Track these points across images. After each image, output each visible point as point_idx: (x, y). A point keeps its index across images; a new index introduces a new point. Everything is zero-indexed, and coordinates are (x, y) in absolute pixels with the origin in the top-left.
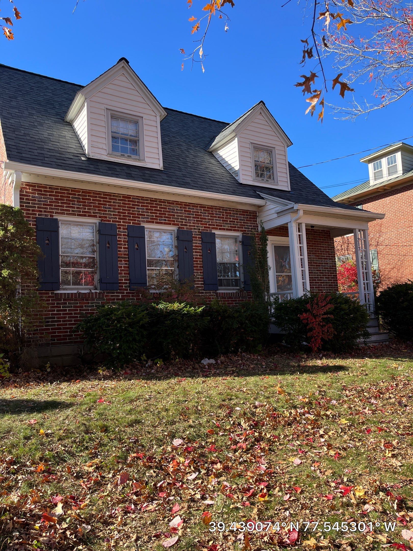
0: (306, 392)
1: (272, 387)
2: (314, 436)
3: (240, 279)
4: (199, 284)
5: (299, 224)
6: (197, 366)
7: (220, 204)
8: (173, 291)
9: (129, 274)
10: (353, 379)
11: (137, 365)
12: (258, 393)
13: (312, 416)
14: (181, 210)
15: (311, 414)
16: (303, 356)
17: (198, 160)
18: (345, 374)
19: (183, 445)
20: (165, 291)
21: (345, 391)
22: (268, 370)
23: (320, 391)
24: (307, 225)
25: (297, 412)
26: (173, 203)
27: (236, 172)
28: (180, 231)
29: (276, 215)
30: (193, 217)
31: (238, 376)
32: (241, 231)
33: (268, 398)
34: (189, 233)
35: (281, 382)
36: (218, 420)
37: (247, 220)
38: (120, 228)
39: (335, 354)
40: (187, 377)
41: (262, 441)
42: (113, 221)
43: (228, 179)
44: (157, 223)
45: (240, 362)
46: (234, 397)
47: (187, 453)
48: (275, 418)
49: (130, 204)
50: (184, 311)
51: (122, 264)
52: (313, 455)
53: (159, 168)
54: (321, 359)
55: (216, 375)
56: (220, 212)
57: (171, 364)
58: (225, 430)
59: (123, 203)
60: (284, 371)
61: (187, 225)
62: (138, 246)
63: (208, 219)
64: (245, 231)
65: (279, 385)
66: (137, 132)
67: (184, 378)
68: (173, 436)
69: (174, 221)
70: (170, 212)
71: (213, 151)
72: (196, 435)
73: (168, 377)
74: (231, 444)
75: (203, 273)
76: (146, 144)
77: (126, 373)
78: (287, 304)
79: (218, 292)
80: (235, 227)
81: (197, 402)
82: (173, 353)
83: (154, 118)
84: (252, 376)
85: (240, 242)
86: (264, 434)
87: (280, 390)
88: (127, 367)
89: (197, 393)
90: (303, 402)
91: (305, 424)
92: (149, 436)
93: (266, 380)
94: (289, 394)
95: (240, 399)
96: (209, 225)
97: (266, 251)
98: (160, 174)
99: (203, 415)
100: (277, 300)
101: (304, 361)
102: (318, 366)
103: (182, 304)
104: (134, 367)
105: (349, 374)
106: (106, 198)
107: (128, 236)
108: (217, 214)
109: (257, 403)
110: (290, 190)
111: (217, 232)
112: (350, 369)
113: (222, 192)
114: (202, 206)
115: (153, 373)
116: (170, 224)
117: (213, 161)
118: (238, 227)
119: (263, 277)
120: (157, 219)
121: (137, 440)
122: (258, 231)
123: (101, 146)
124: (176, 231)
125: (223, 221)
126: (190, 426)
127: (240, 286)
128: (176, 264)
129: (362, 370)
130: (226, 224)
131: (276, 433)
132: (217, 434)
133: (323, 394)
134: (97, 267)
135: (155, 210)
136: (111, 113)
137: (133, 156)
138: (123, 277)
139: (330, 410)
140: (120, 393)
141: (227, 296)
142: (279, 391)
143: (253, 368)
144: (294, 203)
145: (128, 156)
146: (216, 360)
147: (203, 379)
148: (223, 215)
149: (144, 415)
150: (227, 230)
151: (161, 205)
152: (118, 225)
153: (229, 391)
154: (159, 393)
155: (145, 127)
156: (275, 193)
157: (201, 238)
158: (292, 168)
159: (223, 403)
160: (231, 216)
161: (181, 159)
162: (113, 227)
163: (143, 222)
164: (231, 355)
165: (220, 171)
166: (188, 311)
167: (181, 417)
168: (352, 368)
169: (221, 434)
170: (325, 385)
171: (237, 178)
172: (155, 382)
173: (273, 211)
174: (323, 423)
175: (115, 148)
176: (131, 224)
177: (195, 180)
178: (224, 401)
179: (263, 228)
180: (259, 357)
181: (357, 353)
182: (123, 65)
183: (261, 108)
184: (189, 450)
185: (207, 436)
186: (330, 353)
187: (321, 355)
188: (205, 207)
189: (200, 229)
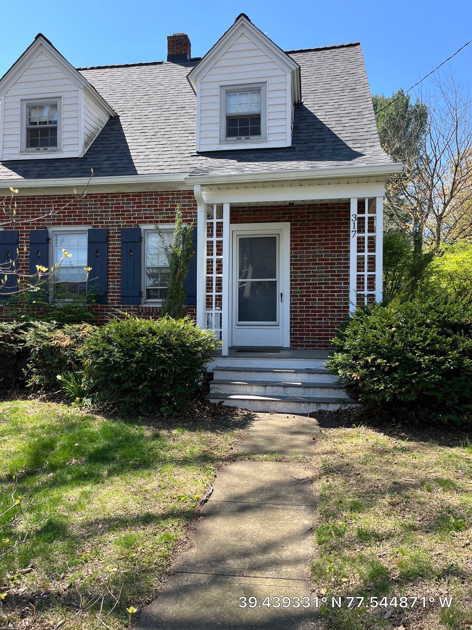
4: (115, 296)
7: (151, 188)
14: (96, 205)
26: (85, 196)
28: (93, 231)
30: (112, 211)
34: (105, 232)
38: (22, 235)
42: (15, 228)
44: (64, 224)
49: (34, 206)
53: (77, 156)
59: (27, 206)
61: (102, 222)
62: (39, 254)
63: (133, 211)
69: (86, 219)
70: (80, 208)
75: (121, 281)
76: (64, 129)
79: (140, 306)
96: (134, 218)
106: (10, 203)
107: (30, 243)
114: (125, 195)
116: (80, 223)
120: (65, 220)
123: (13, 144)
124: (88, 231)
125: (155, 210)
130: (160, 214)
135: (63, 209)
136: (27, 104)
137: (50, 149)
141: (153, 311)
145: (45, 149)
148: (156, 202)
150: (162, 222)
151: (71, 201)
152: (21, 232)
157: (119, 237)
162: (14, 235)
163: (49, 224)
176: (35, 229)
182: (40, 42)
189: (120, 226)
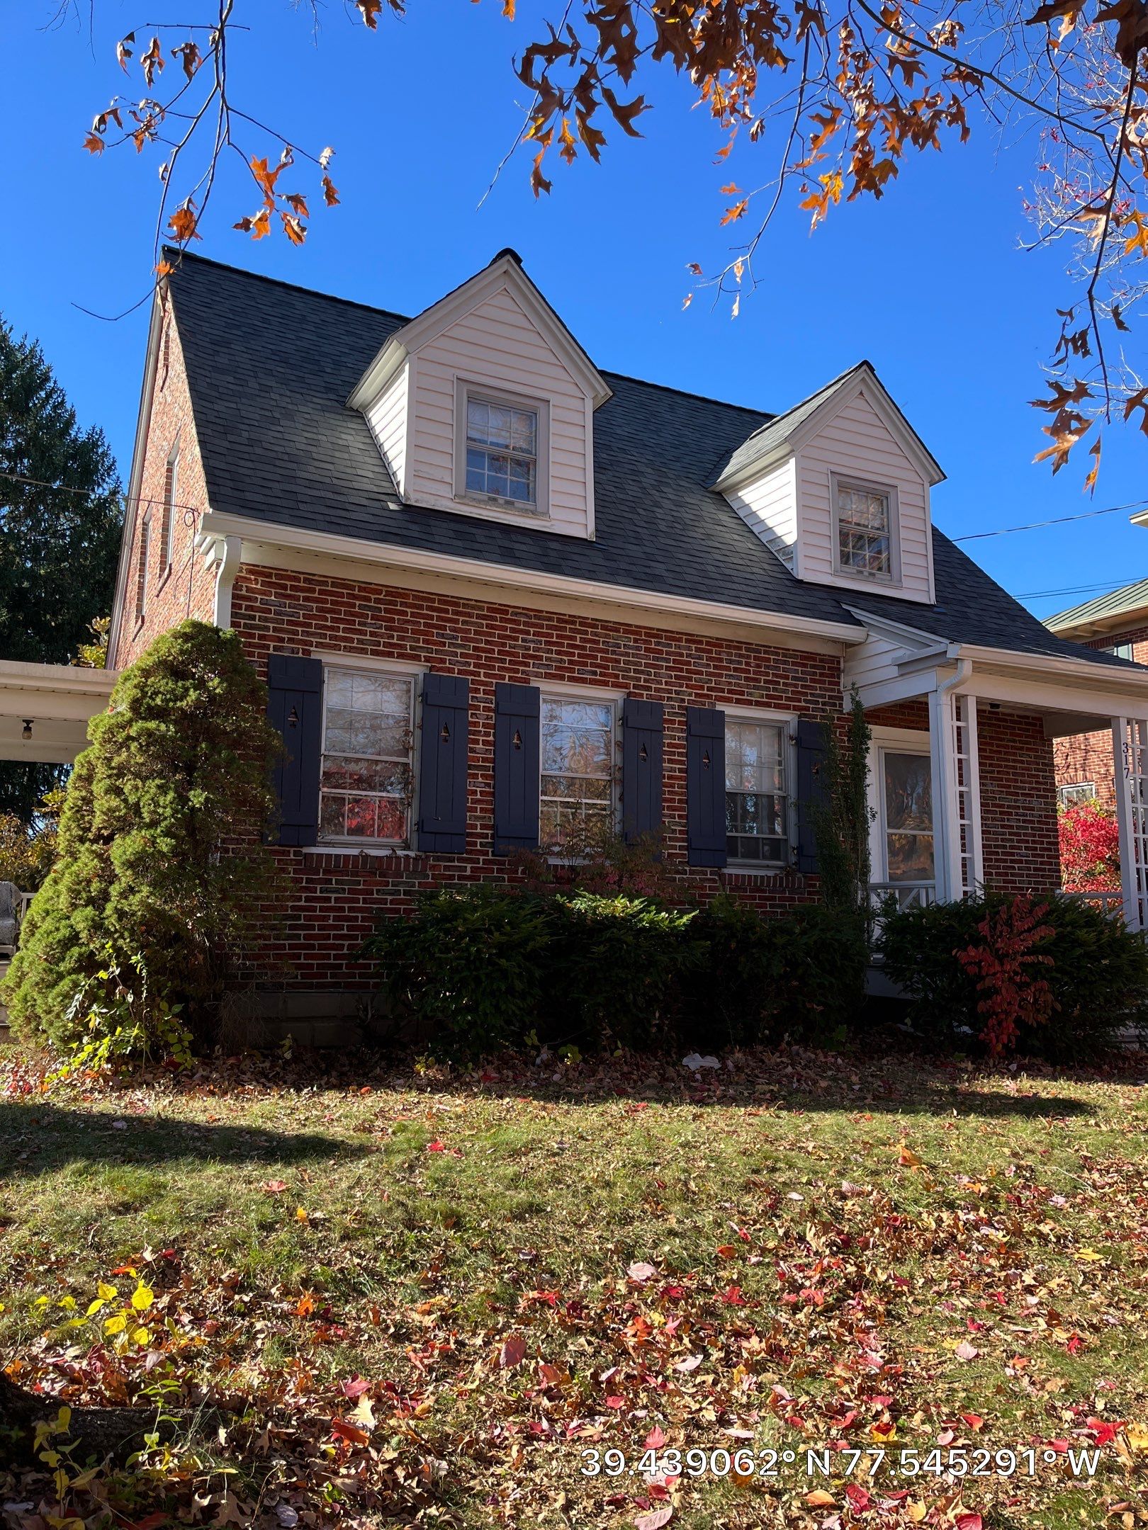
0: (978, 1166)
1: (885, 1145)
2: (1009, 1287)
3: (786, 840)
4: (675, 847)
5: (960, 699)
6: (671, 1072)
7: (742, 635)
8: (608, 863)
9: (493, 812)
10: (1110, 1139)
11: (513, 1058)
12: (846, 1160)
13: (1001, 1234)
14: (638, 648)
15: (997, 1229)
16: (963, 1065)
17: (687, 516)
18: (1087, 1125)
19: (657, 1281)
20: (586, 862)
21: (1090, 1171)
22: (870, 1096)
23: (1018, 1167)
24: (980, 701)
25: (957, 1218)
26: (615, 627)
27: (788, 551)
28: (630, 705)
29: (894, 671)
30: (668, 668)
31: (789, 1110)
32: (795, 708)
33: (875, 1173)
34: (655, 709)
35: (907, 1134)
36: (745, 1223)
37: (813, 681)
38: (477, 691)
39: (1053, 1065)
40: (649, 1100)
41: (865, 1288)
42: (460, 672)
43: (766, 567)
44: (572, 679)
45: (789, 1069)
46: (780, 1165)
47: (669, 1301)
48: (896, 1229)
49: (505, 629)
50: (641, 920)
51: (478, 785)
52: (1009, 1338)
53: (584, 536)
54: (1014, 1077)
55: (726, 1101)
56: (741, 656)
57: (602, 1062)
58: (764, 1251)
59: (487, 626)
60: (913, 1103)
61: (649, 688)
62: (519, 738)
63: (709, 674)
64: (807, 709)
65: (903, 1142)
66: (533, 438)
67: (643, 1104)
68: (628, 1256)
69: (617, 676)
70: (606, 652)
71: (725, 490)
72: (690, 1256)
73: (599, 1097)
74: (782, 1290)
75: (687, 817)
76: (553, 470)
77: (486, 1077)
78: (921, 916)
79: (726, 871)
80: (780, 698)
81: (685, 1171)
82: (608, 1032)
83: (576, 404)
84: (826, 1111)
85: (791, 738)
86: (868, 1270)
87: (907, 1154)
88: (489, 1062)
89: (683, 1146)
90: (973, 1192)
91: (981, 1253)
92: (568, 1250)
93: (865, 1125)
94: (933, 1168)
95: (800, 1170)
96: (709, 689)
97: (865, 766)
98: (587, 552)
99: (703, 1205)
100: (889, 904)
101: (968, 1080)
102: (1006, 1097)
103: (636, 902)
104: (505, 1062)
105: (1097, 1125)
106: (447, 611)
107: (496, 711)
108: (731, 661)
109: (846, 1185)
110: (933, 601)
111: (730, 710)
112: (1101, 1113)
113: (747, 602)
114: (692, 639)
115: (556, 1083)
116: (605, 684)
117: (724, 517)
118: (788, 699)
119: (854, 837)
120: (572, 671)
121: (536, 1256)
122: (841, 712)
123: (438, 474)
124: (621, 702)
125: (747, 679)
126: (672, 1233)
127: (786, 860)
128: (616, 791)
129: (1137, 1118)
130: (755, 687)
131: (904, 1271)
132: (744, 1260)
133: (1029, 1176)
134: (413, 791)
135: (570, 646)
136: (468, 391)
137: (520, 504)
138: (477, 818)
139: (1048, 1221)
140: (480, 1130)
141: (749, 884)
142: (904, 1158)
143: (827, 1090)
144: (947, 641)
145: (507, 502)
146: (722, 1060)
147: (695, 1109)
148: (748, 664)
149: (550, 1192)
150: (758, 704)
151: (586, 633)
152: (473, 682)
153: (767, 1146)
154: (582, 1138)
155: (554, 427)
156: (893, 609)
157: (686, 723)
158: (941, 543)
159: (754, 1177)
160: (767, 667)
161: (641, 511)
162: (460, 687)
163: (537, 675)
164: (760, 1048)
165: (747, 545)
166: (651, 922)
167: (646, 1206)
168: (1105, 1109)
169: (754, 1260)
170: (1031, 1151)
171: (788, 566)
172: (566, 1107)
173: (887, 659)
174: (1032, 1255)
175: (473, 482)
176: (506, 681)
177: (677, 569)
178: (756, 1172)
179: (858, 704)
180: (839, 1061)
181: (1116, 1067)
182: (505, 267)
183: (863, 379)
184: (673, 1294)
185: (718, 1262)
186: (1039, 1061)
187: (1013, 1067)
188: (701, 642)
189: (683, 701)
